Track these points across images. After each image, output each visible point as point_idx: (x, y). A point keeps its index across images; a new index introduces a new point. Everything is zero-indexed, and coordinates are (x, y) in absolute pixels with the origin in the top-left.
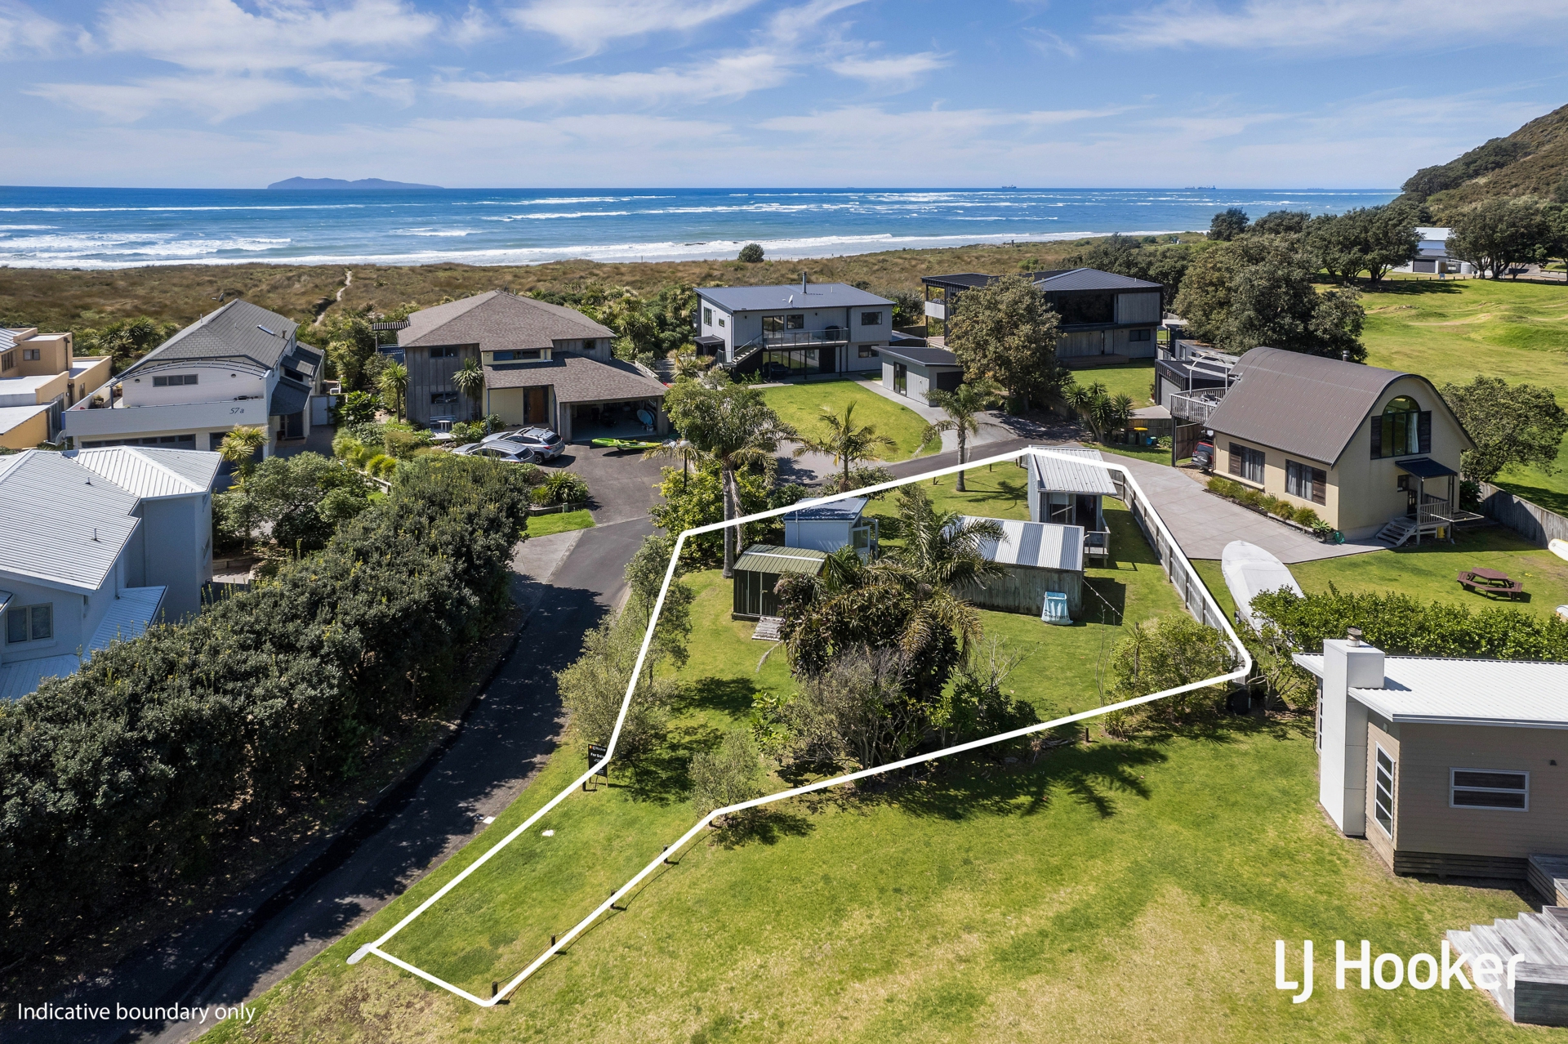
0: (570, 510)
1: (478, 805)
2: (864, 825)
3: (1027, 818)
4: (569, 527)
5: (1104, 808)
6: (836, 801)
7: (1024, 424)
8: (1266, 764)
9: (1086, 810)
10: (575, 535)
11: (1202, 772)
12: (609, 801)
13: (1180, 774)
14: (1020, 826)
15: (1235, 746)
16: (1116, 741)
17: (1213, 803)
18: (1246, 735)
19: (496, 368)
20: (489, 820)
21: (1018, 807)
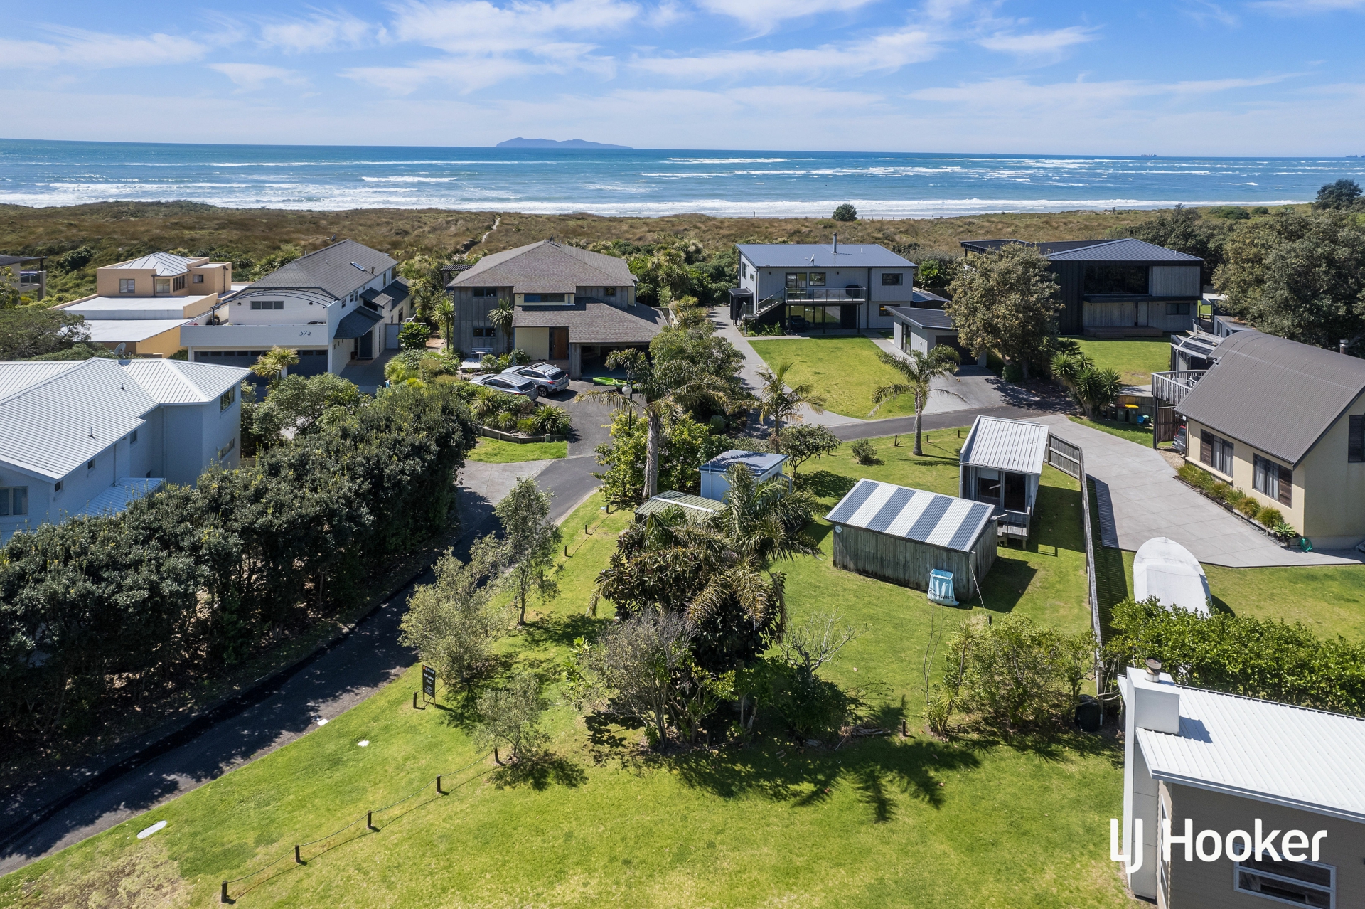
0: (552, 440)
1: (323, 706)
2: (635, 786)
3: (798, 809)
4: (544, 456)
5: (883, 810)
6: (623, 756)
7: (1019, 392)
8: (1086, 792)
9: (865, 810)
10: (545, 464)
11: (1009, 790)
12: (428, 722)
13: (985, 787)
14: (786, 815)
15: (1062, 766)
16: (936, 739)
17: (1002, 827)
18: (1082, 755)
19: (525, 308)
20: (322, 723)
21: (795, 794)
